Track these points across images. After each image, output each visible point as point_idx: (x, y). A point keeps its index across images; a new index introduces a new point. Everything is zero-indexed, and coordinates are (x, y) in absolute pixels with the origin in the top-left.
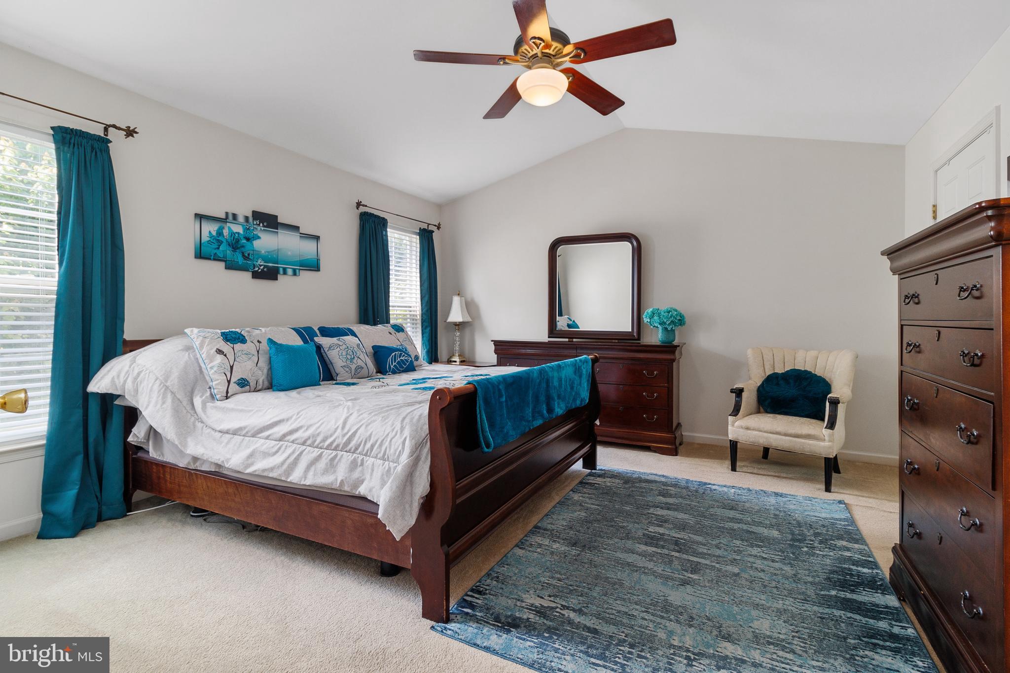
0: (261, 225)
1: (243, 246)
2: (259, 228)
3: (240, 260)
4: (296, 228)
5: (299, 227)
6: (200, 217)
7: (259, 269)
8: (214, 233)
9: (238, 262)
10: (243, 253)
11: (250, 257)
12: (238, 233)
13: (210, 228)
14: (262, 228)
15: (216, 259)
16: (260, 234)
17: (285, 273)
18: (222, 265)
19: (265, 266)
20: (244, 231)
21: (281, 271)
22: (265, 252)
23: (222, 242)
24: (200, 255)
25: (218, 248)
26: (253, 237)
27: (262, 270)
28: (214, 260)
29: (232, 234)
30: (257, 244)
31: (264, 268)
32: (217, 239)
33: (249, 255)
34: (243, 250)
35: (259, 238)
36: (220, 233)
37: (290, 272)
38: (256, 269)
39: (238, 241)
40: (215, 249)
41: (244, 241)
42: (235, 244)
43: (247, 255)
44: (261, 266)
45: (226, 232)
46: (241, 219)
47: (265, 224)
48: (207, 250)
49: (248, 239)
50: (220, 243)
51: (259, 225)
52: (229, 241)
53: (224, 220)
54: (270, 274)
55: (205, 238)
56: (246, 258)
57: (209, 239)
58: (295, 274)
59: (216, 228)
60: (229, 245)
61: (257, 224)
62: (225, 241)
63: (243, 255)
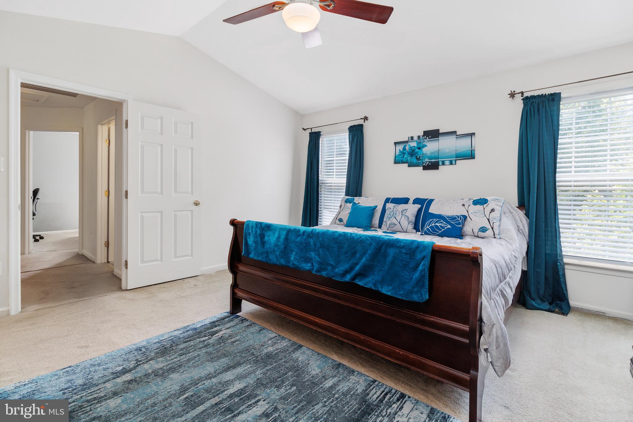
0: (428, 138)
1: (417, 153)
2: (426, 140)
3: (414, 160)
4: (454, 133)
5: (456, 131)
6: (396, 143)
7: (426, 164)
8: (402, 150)
9: (414, 162)
10: (416, 157)
11: (421, 158)
12: (414, 147)
13: (400, 147)
14: (428, 140)
15: (403, 162)
16: (426, 144)
17: (443, 164)
18: (407, 165)
19: (429, 162)
20: (417, 144)
21: (441, 163)
22: (430, 154)
23: (405, 153)
24: (396, 162)
25: (404, 157)
26: (423, 147)
27: (428, 165)
28: (402, 163)
29: (411, 148)
30: (425, 150)
31: (429, 163)
32: (403, 153)
33: (420, 157)
34: (416, 155)
35: (426, 146)
36: (404, 149)
37: (447, 163)
38: (424, 164)
39: (414, 151)
40: (402, 158)
41: (417, 150)
42: (412, 153)
43: (418, 157)
44: (427, 162)
45: (407, 148)
46: (416, 138)
47: (430, 137)
48: (398, 159)
49: (419, 148)
50: (404, 154)
51: (426, 138)
52: (409, 152)
53: (407, 142)
54: (433, 166)
55: (398, 153)
56: (418, 159)
57: (399, 153)
58: (451, 163)
59: (402, 147)
60: (409, 154)
61: (425, 138)
62: (407, 153)
63: (417, 158)
